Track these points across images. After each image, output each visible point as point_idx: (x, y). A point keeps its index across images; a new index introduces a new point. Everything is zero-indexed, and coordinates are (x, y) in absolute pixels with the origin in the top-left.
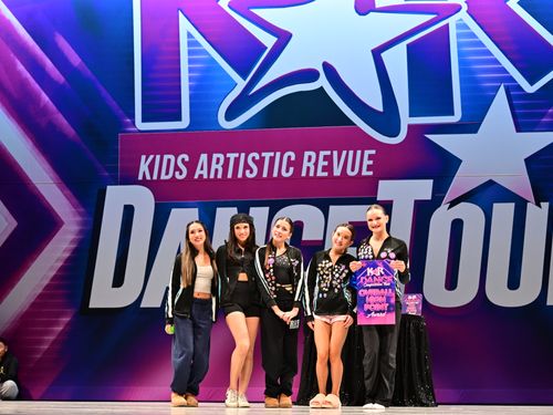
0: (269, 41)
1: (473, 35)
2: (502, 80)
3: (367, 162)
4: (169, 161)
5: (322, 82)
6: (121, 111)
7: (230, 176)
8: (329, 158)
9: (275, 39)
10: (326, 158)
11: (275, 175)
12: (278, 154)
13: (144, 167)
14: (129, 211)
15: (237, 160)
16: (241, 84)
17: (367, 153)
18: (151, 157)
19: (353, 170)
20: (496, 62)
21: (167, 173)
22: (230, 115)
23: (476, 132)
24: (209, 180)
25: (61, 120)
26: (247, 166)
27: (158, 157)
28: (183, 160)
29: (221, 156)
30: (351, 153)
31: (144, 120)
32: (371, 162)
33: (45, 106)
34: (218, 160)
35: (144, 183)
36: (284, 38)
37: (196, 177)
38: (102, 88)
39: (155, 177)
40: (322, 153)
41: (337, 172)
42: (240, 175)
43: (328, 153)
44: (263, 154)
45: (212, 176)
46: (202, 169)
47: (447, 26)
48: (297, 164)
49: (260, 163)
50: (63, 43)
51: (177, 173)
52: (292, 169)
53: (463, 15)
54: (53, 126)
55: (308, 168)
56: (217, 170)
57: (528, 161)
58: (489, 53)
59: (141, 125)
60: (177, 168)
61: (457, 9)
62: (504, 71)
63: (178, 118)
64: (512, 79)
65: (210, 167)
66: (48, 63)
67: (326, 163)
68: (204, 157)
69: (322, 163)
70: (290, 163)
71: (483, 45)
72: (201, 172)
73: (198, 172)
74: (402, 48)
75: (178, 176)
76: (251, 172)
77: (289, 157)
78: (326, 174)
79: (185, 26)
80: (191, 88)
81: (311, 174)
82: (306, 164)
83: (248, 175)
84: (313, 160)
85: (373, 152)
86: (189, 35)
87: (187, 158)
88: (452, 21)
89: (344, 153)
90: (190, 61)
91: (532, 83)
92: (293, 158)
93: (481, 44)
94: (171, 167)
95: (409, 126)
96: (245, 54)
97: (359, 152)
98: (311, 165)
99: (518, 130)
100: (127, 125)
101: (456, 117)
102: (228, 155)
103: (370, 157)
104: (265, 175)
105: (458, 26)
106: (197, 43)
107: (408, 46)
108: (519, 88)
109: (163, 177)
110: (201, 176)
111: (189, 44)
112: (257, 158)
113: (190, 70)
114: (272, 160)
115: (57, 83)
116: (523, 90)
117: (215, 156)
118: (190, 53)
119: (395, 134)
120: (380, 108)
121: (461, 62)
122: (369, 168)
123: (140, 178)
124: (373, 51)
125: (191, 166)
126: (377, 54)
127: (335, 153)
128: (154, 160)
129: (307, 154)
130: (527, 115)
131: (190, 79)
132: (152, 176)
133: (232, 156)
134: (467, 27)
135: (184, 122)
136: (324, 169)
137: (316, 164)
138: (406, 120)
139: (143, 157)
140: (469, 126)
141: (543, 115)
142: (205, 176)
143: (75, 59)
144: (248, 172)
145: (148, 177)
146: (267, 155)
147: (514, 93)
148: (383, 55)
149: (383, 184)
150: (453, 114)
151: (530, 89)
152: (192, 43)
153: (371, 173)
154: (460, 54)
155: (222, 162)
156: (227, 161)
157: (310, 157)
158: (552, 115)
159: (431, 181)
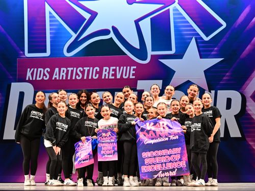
0: (87, 16)
1: (181, 14)
2: (193, 35)
3: (132, 72)
4: (41, 71)
5: (112, 35)
6: (18, 48)
7: (69, 78)
8: (115, 70)
10: (113, 70)
11: (90, 78)
12: (91, 68)
13: (29, 74)
14: (22, 94)
15: (72, 71)
16: (74, 36)
17: (132, 68)
18: (32, 69)
19: (126, 75)
20: (191, 26)
21: (40, 77)
22: (69, 50)
23: (182, 58)
26: (77, 74)
27: (36, 69)
28: (47, 71)
29: (65, 69)
30: (125, 68)
31: (29, 52)
32: (134, 72)
34: (64, 71)
35: (29, 81)
36: (94, 15)
37: (53, 79)
38: (9, 38)
39: (34, 79)
40: (112, 68)
41: (118, 76)
42: (74, 78)
43: (114, 68)
44: (84, 68)
45: (61, 78)
46: (56, 75)
47: (169, 10)
48: (100, 73)
49: (83, 72)
51: (44, 77)
52: (98, 75)
53: (176, 5)
55: (105, 75)
56: (63, 76)
57: (205, 72)
58: (188, 22)
59: (27, 55)
60: (44, 75)
61: (173, 2)
62: (194, 30)
63: (45, 51)
64: (198, 34)
65: (60, 74)
67: (113, 73)
68: (57, 70)
69: (112, 72)
70: (97, 72)
72: (56, 77)
73: (54, 76)
74: (148, 20)
75: (45, 78)
76: (79, 76)
77: (97, 70)
78: (113, 77)
79: (48, 9)
80: (51, 37)
81: (107, 77)
82: (104, 73)
83: (77, 78)
84: (108, 71)
85: (135, 67)
86: (50, 13)
87: (49, 70)
88: (171, 8)
89: (122, 68)
90: (51, 25)
91: (207, 36)
92: (98, 70)
93: (184, 18)
94: (42, 74)
95: (152, 56)
96: (76, 22)
97: (128, 68)
98: (107, 73)
99: (201, 58)
100: (21, 55)
101: (173, 52)
102: (68, 69)
103: (134, 70)
104: (85, 78)
105: (174, 10)
106: (54, 17)
107: (151, 19)
108: (201, 38)
109: (38, 79)
110: (56, 78)
111: (50, 17)
112: (82, 70)
113: (51, 29)
114: (89, 71)
116: (203, 39)
117: (62, 69)
118: (50, 21)
119: (145, 59)
120: (138, 47)
121: (175, 27)
122: (133, 74)
123: (27, 79)
124: (135, 21)
125: (51, 74)
126: (137, 22)
127: (118, 68)
128: (34, 71)
129: (105, 68)
130: (205, 51)
131: (51, 33)
132: (32, 78)
133: (70, 69)
134: (177, 10)
135: (48, 54)
136: (113, 75)
137: (109, 73)
138: (150, 53)
139: (29, 69)
140: (179, 55)
141: (212, 51)
142: (58, 79)
144: (77, 76)
145: (31, 79)
146: (86, 69)
147: (199, 41)
148: (140, 23)
149: (138, 81)
151: (206, 39)
152: (51, 17)
153: (134, 77)
154: (175, 23)
155: (65, 72)
156: (68, 71)
157: (106, 70)
158: (216, 51)
159: (162, 81)
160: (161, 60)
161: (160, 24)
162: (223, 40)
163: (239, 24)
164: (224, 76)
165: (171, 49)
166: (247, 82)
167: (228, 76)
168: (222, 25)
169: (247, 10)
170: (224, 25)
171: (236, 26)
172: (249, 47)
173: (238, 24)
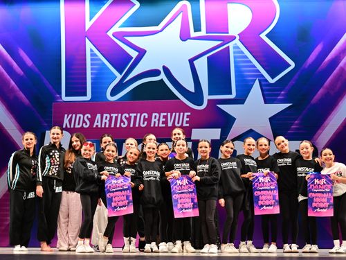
0: (134, 54)
1: (242, 52)
2: (257, 76)
3: (186, 119)
4: (80, 117)
5: (163, 76)
6: (54, 91)
7: (113, 126)
8: (165, 117)
9: (137, 53)
10: (164, 117)
11: (137, 125)
12: (139, 115)
13: (66, 121)
15: (117, 118)
16: (119, 77)
17: (186, 114)
18: (70, 115)
19: (178, 123)
20: (254, 66)
21: (79, 124)
23: (243, 103)
24: (101, 128)
25: (22, 95)
26: (122, 121)
27: (74, 115)
28: (88, 117)
29: (108, 116)
30: (177, 114)
31: (66, 96)
32: (188, 119)
33: (13, 87)
34: (106, 117)
35: (66, 129)
36: (142, 52)
37: (94, 126)
38: (45, 80)
39: (72, 126)
40: (162, 114)
41: (170, 124)
42: (118, 126)
43: (165, 114)
44: (131, 115)
45: (103, 126)
46: (98, 122)
47: (228, 47)
48: (149, 120)
49: (129, 119)
50: (23, 54)
51: (84, 124)
52: (146, 123)
53: (237, 42)
54: (17, 98)
55: (155, 122)
56: (106, 123)
57: (271, 119)
58: (250, 62)
59: (65, 98)
60: (84, 122)
61: (234, 38)
62: (258, 71)
63: (85, 94)
64: (262, 76)
65: (102, 121)
66: (15, 64)
67: (164, 120)
68: (99, 116)
69: (162, 119)
70: (145, 119)
71: (247, 58)
73: (96, 124)
75: (85, 126)
77: (145, 116)
78: (164, 125)
79: (89, 45)
80: (92, 79)
81: (156, 125)
82: (153, 120)
83: (123, 125)
84: (157, 118)
85: (189, 114)
86: (91, 50)
87: (90, 117)
88: (231, 45)
89: (174, 114)
90: (92, 64)
91: (273, 78)
92: (147, 117)
93: (246, 57)
94: (81, 121)
95: (209, 101)
96: (121, 61)
97: (182, 114)
99: (266, 102)
100: (58, 98)
101: (233, 96)
102: (112, 115)
103: (188, 116)
104: (131, 126)
105: (234, 48)
106: (96, 55)
107: (208, 58)
108: (266, 81)
109: (77, 126)
110: (97, 126)
111: (92, 55)
112: (127, 116)
113: (92, 69)
114: (135, 117)
115: (19, 75)
116: (268, 82)
117: (105, 115)
118: (92, 60)
120: (193, 91)
121: (235, 67)
122: (187, 122)
123: (64, 126)
124: (189, 60)
125: (92, 120)
126: (191, 61)
127: (169, 114)
128: (72, 117)
129: (154, 115)
130: (270, 95)
131: (92, 74)
132: (70, 125)
133: (114, 115)
134: (238, 48)
135: (88, 97)
136: (163, 123)
137: (159, 120)
138: (207, 97)
139: (66, 115)
140: (240, 100)
141: (279, 95)
142: (99, 126)
143: (29, 62)
144: (122, 124)
145: (68, 126)
146: (133, 115)
147: (263, 84)
148: (195, 62)
149: (193, 130)
150: (231, 94)
151: (272, 81)
152: (93, 55)
153: (188, 125)
154: (235, 62)
155: (108, 119)
156: (111, 118)
157: (156, 116)
158: (283, 95)
159: (220, 130)
160: (219, 106)
161: (218, 64)
162: (292, 82)
163: (310, 65)
164: (292, 124)
165: (230, 93)
166: (319, 131)
167: (297, 124)
168: (289, 65)
169: (319, 48)
170: (293, 65)
171: (306, 67)
172: (321, 91)
173: (308, 64)
